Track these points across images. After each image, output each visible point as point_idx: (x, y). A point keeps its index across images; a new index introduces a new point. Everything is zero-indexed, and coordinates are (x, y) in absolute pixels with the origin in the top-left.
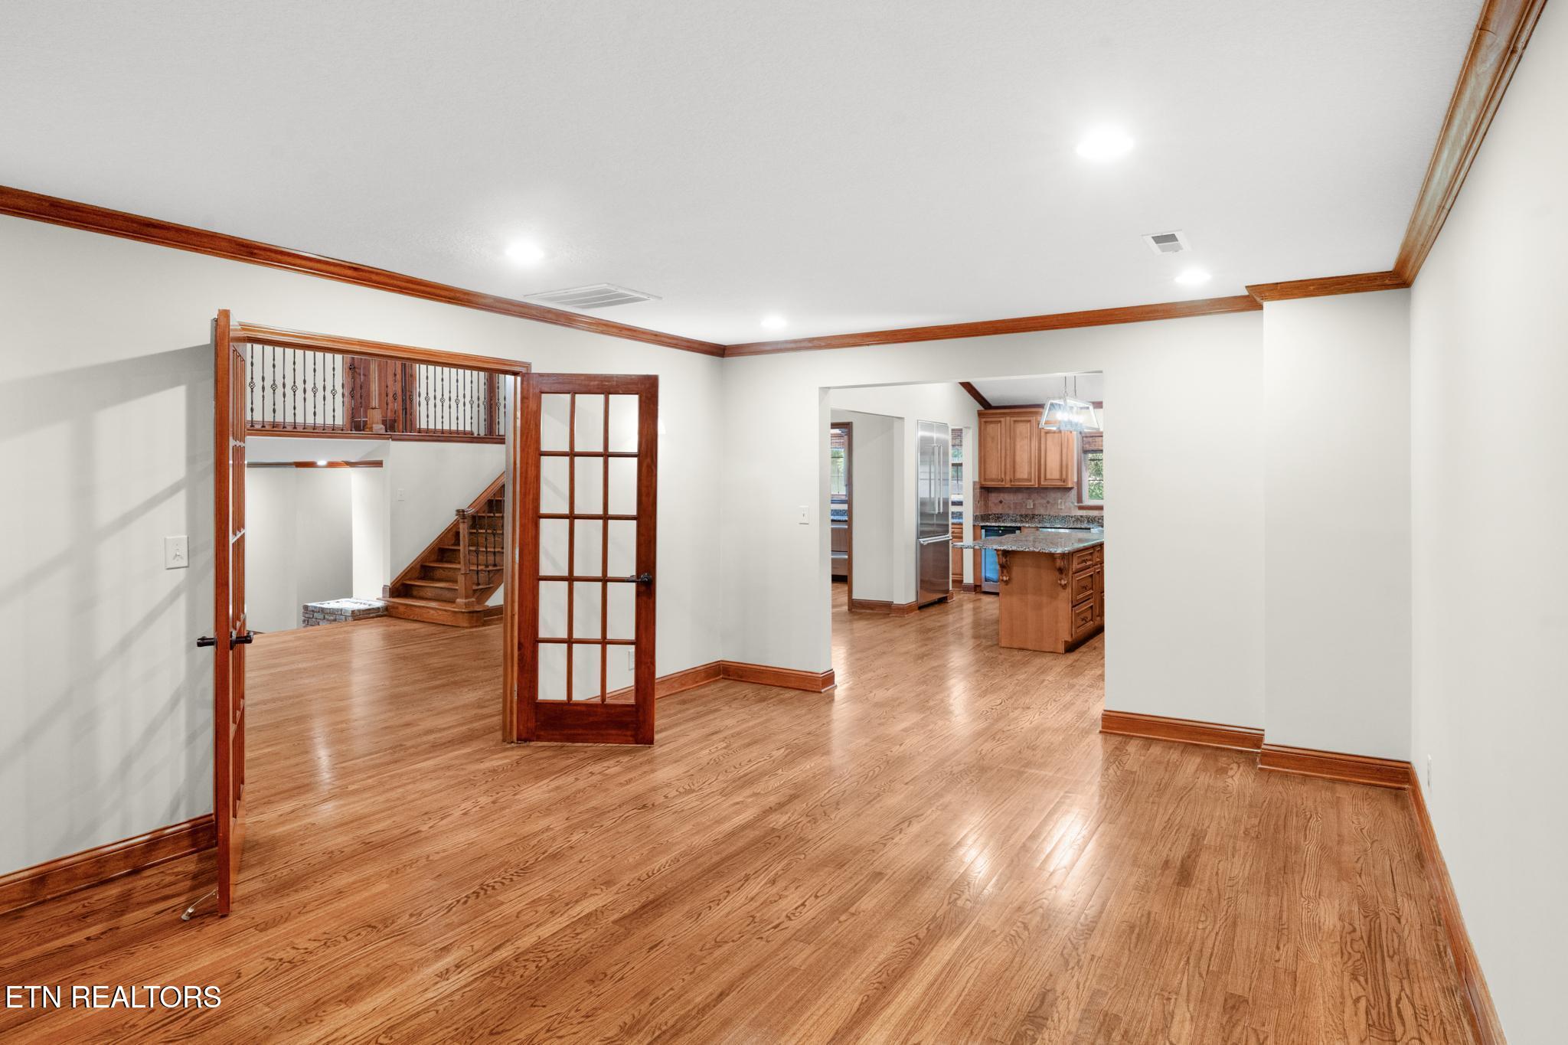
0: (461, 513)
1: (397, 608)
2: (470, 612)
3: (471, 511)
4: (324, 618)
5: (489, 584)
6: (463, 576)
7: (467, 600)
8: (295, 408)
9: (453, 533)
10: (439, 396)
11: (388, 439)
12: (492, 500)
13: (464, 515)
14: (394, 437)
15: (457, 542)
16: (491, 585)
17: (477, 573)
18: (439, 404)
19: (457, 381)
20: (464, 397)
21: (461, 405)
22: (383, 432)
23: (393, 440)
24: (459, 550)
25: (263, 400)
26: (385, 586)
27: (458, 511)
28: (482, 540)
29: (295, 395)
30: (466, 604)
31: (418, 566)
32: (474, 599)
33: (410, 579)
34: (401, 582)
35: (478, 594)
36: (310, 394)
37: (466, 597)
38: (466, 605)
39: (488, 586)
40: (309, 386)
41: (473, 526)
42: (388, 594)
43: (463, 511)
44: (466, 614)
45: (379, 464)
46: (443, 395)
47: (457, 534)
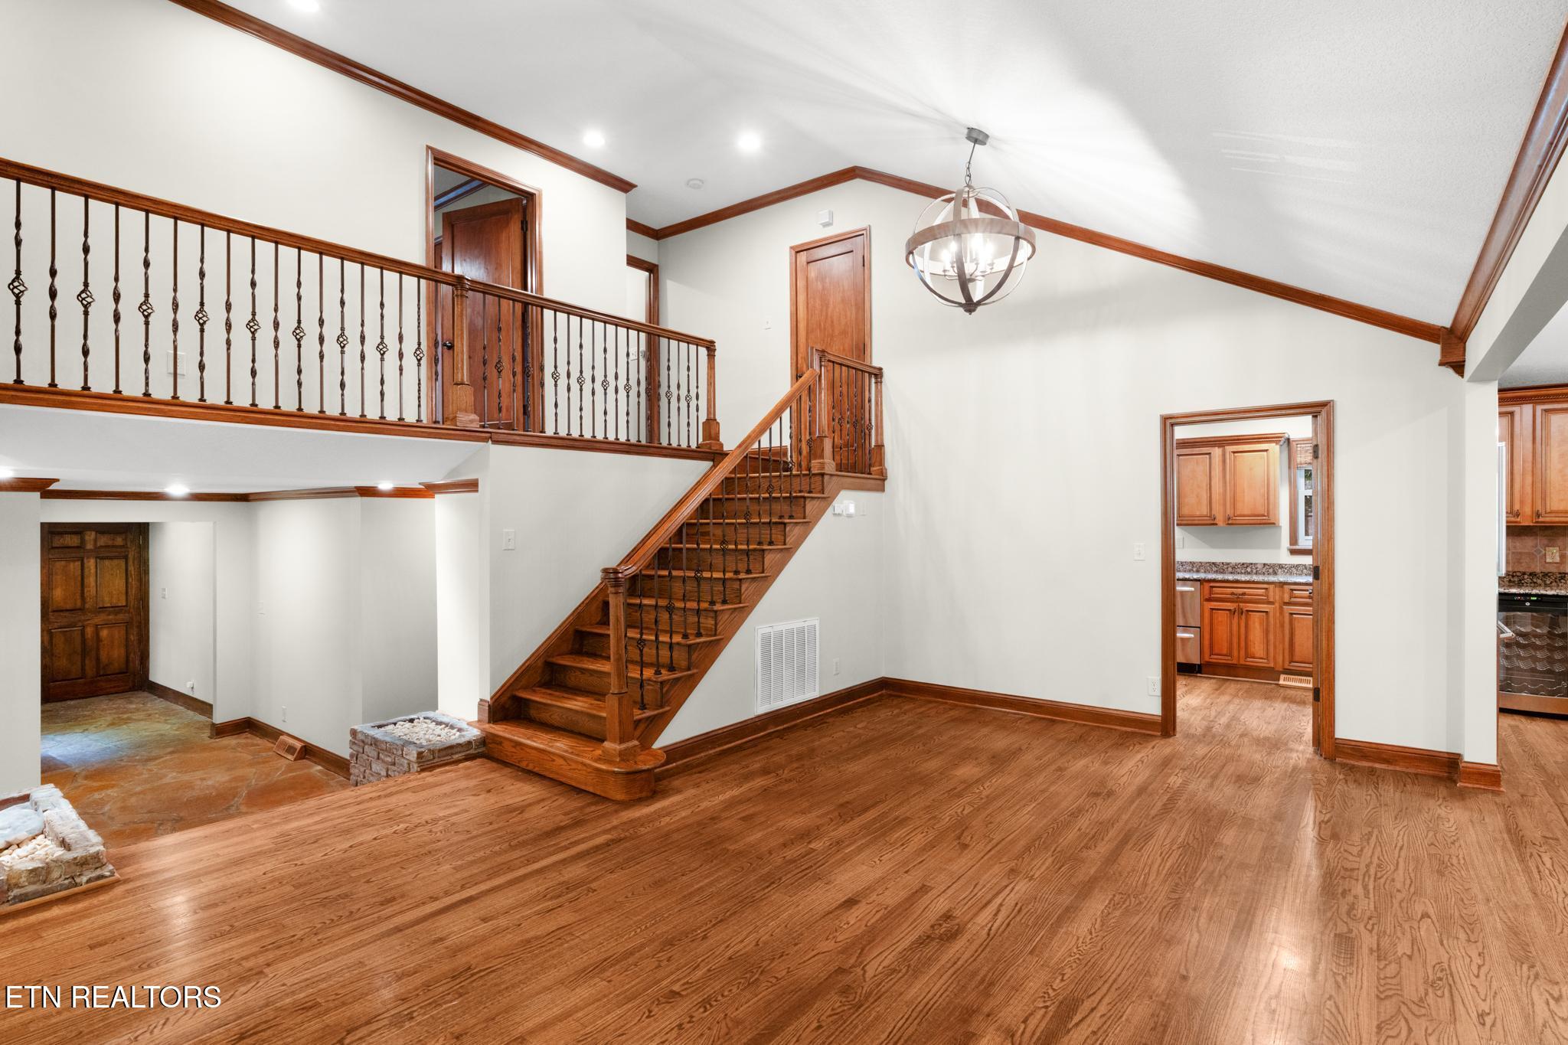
0: (612, 576)
1: (500, 743)
2: (628, 773)
3: (631, 570)
4: (378, 758)
5: (662, 707)
6: (616, 698)
7: (623, 746)
8: (299, 372)
9: (596, 607)
10: (575, 374)
11: (485, 440)
12: (667, 549)
13: (616, 579)
14: (495, 437)
15: (605, 622)
16: (667, 708)
17: (642, 686)
18: (575, 387)
19: (605, 350)
20: (616, 378)
21: (611, 390)
22: (475, 426)
23: (496, 442)
24: (609, 635)
25: (228, 349)
26: (481, 700)
27: (606, 571)
28: (648, 618)
29: (299, 346)
30: (621, 754)
31: (540, 663)
32: (636, 742)
33: (525, 688)
34: (508, 695)
35: (642, 726)
36: (331, 348)
37: (622, 741)
38: (624, 756)
39: (661, 711)
40: (331, 331)
41: (632, 592)
42: (486, 715)
43: (616, 572)
44: (620, 776)
45: (472, 486)
46: (581, 372)
47: (606, 604)
